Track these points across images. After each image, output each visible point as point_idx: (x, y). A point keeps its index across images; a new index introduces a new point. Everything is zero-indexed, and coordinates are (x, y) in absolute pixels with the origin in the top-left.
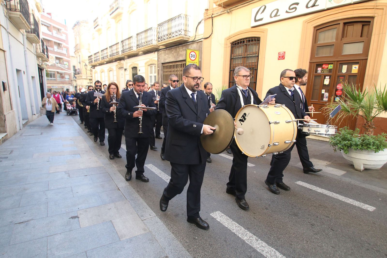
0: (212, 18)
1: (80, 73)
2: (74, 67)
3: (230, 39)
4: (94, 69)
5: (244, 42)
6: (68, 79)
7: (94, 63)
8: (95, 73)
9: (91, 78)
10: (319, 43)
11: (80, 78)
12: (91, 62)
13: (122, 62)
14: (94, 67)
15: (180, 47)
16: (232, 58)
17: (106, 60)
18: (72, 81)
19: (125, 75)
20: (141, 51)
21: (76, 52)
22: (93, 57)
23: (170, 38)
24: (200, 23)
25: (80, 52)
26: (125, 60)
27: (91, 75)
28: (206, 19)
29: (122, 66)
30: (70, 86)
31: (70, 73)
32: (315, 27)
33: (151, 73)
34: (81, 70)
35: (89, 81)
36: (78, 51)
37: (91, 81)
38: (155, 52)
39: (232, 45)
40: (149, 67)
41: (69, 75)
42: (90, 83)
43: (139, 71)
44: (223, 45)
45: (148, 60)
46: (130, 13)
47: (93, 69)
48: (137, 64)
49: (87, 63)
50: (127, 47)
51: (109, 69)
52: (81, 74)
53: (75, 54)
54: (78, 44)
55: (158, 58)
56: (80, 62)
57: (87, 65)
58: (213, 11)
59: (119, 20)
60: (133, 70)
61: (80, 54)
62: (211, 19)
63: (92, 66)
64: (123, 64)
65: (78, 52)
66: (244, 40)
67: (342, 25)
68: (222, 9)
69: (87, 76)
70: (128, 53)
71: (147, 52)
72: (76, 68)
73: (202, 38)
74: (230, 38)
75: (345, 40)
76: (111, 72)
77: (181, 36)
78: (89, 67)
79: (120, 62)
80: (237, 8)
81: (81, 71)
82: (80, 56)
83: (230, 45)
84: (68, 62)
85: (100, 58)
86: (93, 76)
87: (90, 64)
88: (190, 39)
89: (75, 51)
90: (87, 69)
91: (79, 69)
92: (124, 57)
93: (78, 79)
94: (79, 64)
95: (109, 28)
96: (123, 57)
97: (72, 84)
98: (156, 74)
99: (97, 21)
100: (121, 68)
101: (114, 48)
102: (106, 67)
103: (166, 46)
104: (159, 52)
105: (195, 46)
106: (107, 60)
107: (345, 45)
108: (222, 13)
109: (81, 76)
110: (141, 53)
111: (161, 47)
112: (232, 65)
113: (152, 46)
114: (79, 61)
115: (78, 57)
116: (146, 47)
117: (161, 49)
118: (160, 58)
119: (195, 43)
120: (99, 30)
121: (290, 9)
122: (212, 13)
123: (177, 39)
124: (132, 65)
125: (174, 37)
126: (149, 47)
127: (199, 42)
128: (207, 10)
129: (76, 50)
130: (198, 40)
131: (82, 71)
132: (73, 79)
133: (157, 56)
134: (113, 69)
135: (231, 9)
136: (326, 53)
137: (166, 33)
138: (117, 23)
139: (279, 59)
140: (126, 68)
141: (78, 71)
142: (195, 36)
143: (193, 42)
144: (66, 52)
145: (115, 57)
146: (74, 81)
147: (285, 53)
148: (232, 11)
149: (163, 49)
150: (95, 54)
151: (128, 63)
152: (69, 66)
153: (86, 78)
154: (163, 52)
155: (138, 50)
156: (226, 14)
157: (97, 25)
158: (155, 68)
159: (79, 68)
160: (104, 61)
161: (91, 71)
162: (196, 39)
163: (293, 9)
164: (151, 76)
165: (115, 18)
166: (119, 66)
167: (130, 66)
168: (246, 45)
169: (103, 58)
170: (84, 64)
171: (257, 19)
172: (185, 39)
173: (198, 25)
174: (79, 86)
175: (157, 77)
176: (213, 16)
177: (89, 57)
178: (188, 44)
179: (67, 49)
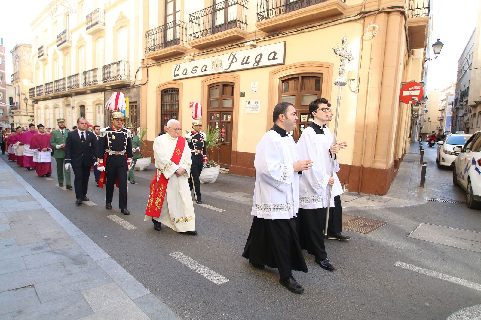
0: (147, 67)
1: (18, 108)
2: (11, 99)
3: (161, 88)
4: (37, 104)
5: (169, 91)
6: (1, 115)
7: (36, 97)
8: (38, 109)
9: (32, 114)
10: (212, 97)
11: (19, 114)
12: (32, 95)
13: (69, 98)
14: (36, 101)
15: (123, 90)
16: (162, 104)
17: (50, 96)
18: (6, 117)
19: (72, 113)
20: (89, 90)
21: (14, 82)
22: (35, 90)
23: (116, 80)
24: (138, 70)
25: (20, 81)
26: (73, 98)
27: (32, 111)
28: (143, 68)
29: (69, 104)
30: (4, 124)
31: (5, 107)
32: (209, 86)
33: (99, 112)
34: (19, 104)
35: (29, 118)
36: (17, 80)
37: (33, 118)
38: (102, 92)
39: (162, 93)
40: (97, 107)
41: (3, 109)
42: (31, 120)
43: (87, 110)
44: (155, 93)
45: (96, 99)
46: (79, 48)
47: (35, 104)
48: (85, 103)
49: (28, 97)
50: (75, 83)
51: (54, 105)
52: (20, 109)
53: (14, 84)
54: (17, 72)
55: (105, 98)
56: (19, 94)
57: (27, 100)
58: (148, 62)
59: (67, 53)
60: (81, 109)
61: (19, 84)
62: (146, 69)
63: (34, 100)
64: (69, 101)
65: (17, 82)
66: (170, 90)
67: (221, 86)
68: (154, 62)
69: (28, 111)
70: (75, 90)
71: (94, 91)
72: (14, 101)
73: (140, 84)
74: (159, 87)
75: (224, 96)
76: (57, 110)
77: (121, 80)
78: (30, 102)
79: (67, 99)
80: (163, 62)
81: (19, 106)
82: (19, 86)
83: (160, 92)
84: (3, 92)
85: (44, 92)
86: (35, 113)
87: (31, 98)
88: (131, 83)
89: (12, 80)
90: (28, 104)
91: (17, 103)
92: (72, 94)
93: (15, 115)
94: (17, 96)
95: (55, 59)
96: (70, 94)
97: (7, 121)
98: (103, 115)
99: (42, 49)
100: (68, 105)
101: (61, 82)
102: (51, 103)
103: (112, 87)
104: (105, 92)
105: (135, 90)
106: (52, 95)
107: (224, 100)
108: (154, 65)
109: (20, 112)
110: (89, 91)
111: (107, 88)
112: (162, 110)
113: (98, 86)
114: (17, 93)
115: (17, 88)
116: (92, 87)
117: (107, 90)
118: (107, 98)
119: (135, 88)
120: (44, 60)
121: (193, 71)
122: (147, 63)
123: (118, 82)
124: (79, 103)
125: (118, 79)
126: (94, 86)
127: (138, 87)
128: (143, 60)
129: (15, 79)
130: (137, 85)
131: (21, 105)
132: (8, 114)
133: (104, 96)
134: (59, 106)
135: (159, 62)
136: (215, 105)
137: (112, 75)
138: (65, 55)
139: (190, 108)
140: (73, 106)
141: (16, 105)
142: (135, 81)
143: (134, 86)
144: (1, 80)
145: (60, 93)
146: (10, 117)
147: (193, 103)
148: (161, 64)
149: (109, 90)
150: (38, 87)
151: (76, 101)
152: (4, 97)
153: (26, 114)
154: (109, 92)
155: (84, 88)
156: (156, 66)
157: (42, 54)
158: (102, 109)
159: (18, 101)
160: (49, 96)
161: (33, 106)
162: (136, 84)
163: (194, 71)
164: (99, 116)
165: (63, 50)
166: (66, 103)
167: (77, 104)
168: (171, 93)
169: (47, 92)
170: (24, 97)
171: (175, 74)
172: (126, 83)
173: (137, 72)
174: (17, 124)
175: (104, 117)
176: (148, 66)
177: (31, 89)
178: (130, 87)
179: (2, 75)
